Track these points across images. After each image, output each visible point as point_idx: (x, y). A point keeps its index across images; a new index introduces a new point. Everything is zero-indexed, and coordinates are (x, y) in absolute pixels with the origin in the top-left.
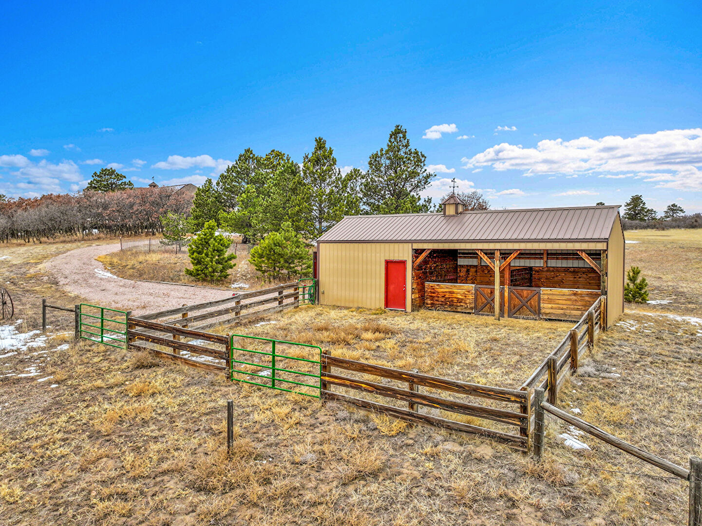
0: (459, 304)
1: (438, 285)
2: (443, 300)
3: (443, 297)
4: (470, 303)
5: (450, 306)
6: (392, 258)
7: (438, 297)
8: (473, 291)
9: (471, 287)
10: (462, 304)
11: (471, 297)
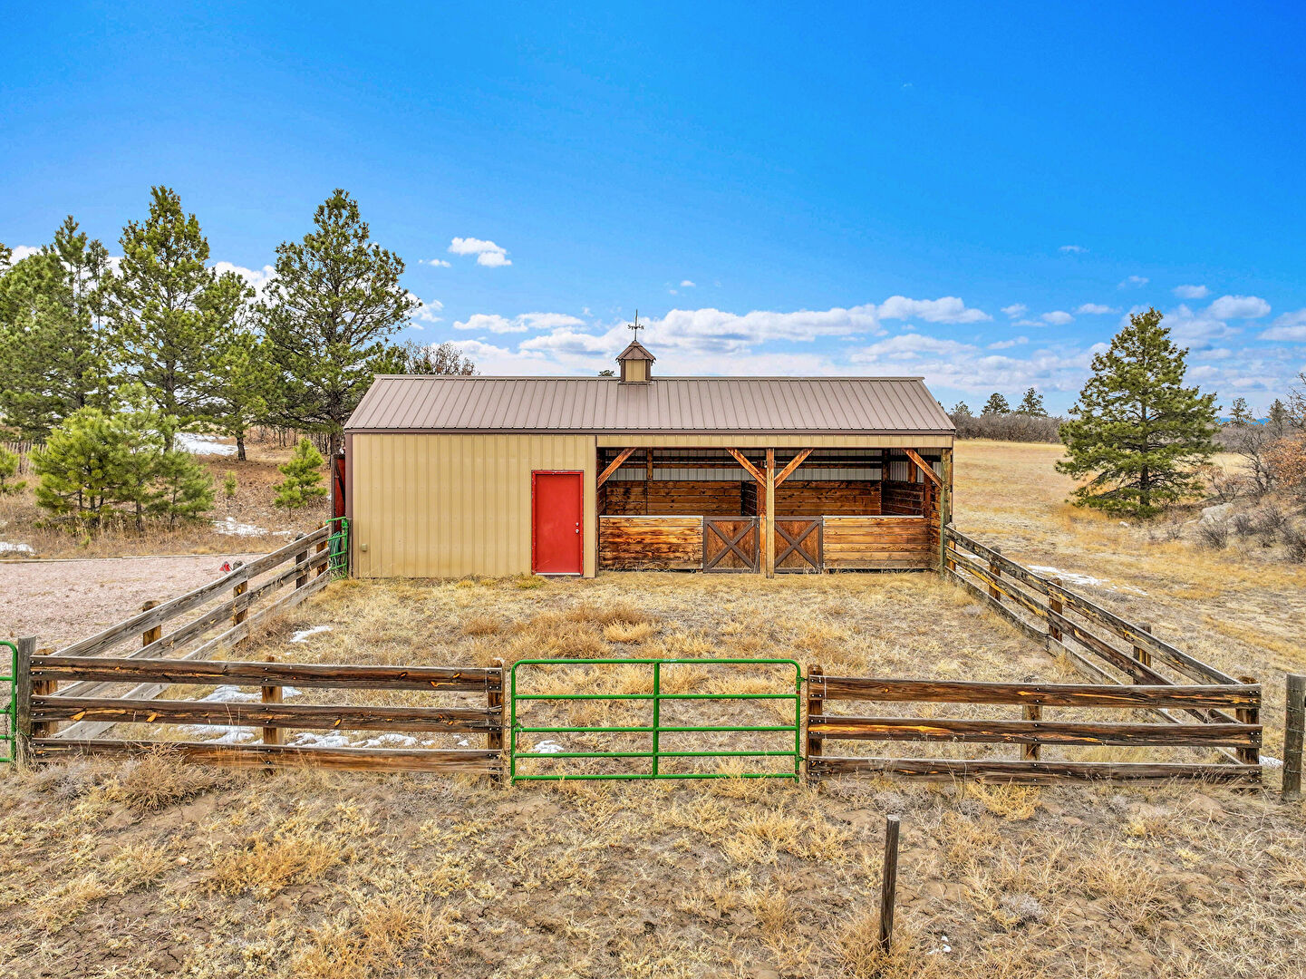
0: (672, 555)
1: (628, 520)
2: (639, 548)
3: (639, 542)
4: (694, 552)
5: (653, 559)
6: (547, 467)
7: (629, 544)
8: (701, 529)
9: (697, 520)
10: (677, 554)
11: (696, 540)
